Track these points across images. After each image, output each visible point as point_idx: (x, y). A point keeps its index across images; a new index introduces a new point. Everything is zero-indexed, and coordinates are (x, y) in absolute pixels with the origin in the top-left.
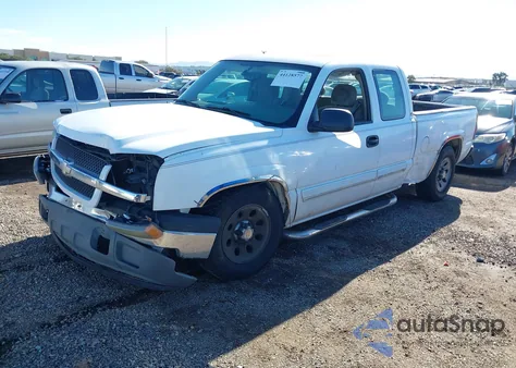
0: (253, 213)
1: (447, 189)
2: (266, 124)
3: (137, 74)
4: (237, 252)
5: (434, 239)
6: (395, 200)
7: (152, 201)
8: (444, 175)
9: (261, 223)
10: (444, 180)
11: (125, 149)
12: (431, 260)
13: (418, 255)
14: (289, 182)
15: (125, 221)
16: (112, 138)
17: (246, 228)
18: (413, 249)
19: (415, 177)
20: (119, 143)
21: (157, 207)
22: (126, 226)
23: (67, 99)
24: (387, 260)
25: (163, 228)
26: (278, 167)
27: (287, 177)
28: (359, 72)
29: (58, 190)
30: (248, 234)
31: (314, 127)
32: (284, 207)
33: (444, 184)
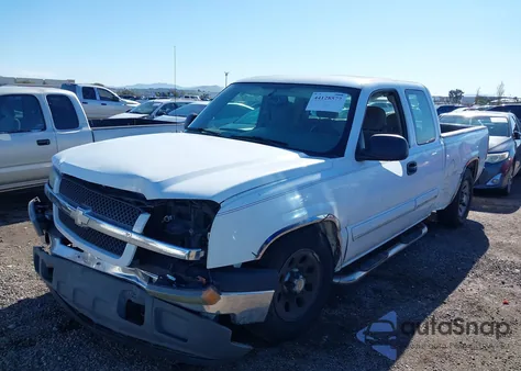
0: (304, 259)
1: (466, 213)
2: (311, 154)
3: (102, 99)
4: (287, 308)
5: (478, 272)
6: (425, 230)
7: (205, 258)
8: (465, 199)
9: (311, 270)
10: (464, 205)
11: (168, 193)
12: (487, 299)
13: (471, 293)
14: (342, 220)
15: (169, 284)
16: (148, 180)
17: (298, 278)
18: (461, 286)
19: (442, 203)
20: (159, 186)
21: (211, 265)
22: (170, 290)
23: (44, 129)
24: (440, 301)
25: (221, 290)
26: (333, 203)
27: (339, 215)
28: (392, 93)
29: (65, 242)
30: (300, 285)
31: (361, 156)
32: (334, 248)
33: (463, 209)
